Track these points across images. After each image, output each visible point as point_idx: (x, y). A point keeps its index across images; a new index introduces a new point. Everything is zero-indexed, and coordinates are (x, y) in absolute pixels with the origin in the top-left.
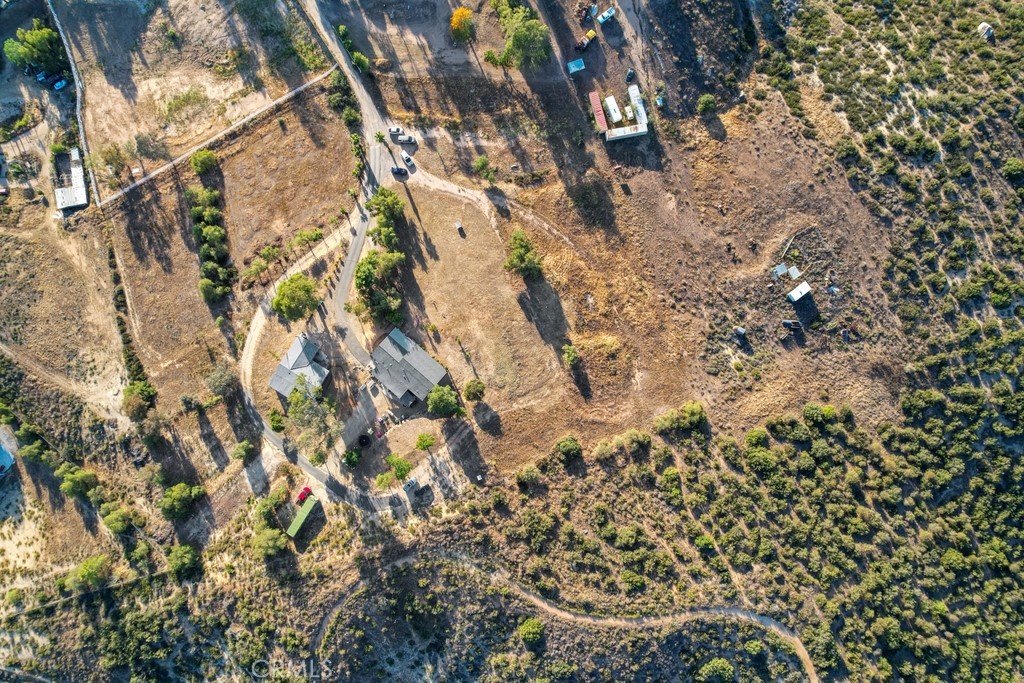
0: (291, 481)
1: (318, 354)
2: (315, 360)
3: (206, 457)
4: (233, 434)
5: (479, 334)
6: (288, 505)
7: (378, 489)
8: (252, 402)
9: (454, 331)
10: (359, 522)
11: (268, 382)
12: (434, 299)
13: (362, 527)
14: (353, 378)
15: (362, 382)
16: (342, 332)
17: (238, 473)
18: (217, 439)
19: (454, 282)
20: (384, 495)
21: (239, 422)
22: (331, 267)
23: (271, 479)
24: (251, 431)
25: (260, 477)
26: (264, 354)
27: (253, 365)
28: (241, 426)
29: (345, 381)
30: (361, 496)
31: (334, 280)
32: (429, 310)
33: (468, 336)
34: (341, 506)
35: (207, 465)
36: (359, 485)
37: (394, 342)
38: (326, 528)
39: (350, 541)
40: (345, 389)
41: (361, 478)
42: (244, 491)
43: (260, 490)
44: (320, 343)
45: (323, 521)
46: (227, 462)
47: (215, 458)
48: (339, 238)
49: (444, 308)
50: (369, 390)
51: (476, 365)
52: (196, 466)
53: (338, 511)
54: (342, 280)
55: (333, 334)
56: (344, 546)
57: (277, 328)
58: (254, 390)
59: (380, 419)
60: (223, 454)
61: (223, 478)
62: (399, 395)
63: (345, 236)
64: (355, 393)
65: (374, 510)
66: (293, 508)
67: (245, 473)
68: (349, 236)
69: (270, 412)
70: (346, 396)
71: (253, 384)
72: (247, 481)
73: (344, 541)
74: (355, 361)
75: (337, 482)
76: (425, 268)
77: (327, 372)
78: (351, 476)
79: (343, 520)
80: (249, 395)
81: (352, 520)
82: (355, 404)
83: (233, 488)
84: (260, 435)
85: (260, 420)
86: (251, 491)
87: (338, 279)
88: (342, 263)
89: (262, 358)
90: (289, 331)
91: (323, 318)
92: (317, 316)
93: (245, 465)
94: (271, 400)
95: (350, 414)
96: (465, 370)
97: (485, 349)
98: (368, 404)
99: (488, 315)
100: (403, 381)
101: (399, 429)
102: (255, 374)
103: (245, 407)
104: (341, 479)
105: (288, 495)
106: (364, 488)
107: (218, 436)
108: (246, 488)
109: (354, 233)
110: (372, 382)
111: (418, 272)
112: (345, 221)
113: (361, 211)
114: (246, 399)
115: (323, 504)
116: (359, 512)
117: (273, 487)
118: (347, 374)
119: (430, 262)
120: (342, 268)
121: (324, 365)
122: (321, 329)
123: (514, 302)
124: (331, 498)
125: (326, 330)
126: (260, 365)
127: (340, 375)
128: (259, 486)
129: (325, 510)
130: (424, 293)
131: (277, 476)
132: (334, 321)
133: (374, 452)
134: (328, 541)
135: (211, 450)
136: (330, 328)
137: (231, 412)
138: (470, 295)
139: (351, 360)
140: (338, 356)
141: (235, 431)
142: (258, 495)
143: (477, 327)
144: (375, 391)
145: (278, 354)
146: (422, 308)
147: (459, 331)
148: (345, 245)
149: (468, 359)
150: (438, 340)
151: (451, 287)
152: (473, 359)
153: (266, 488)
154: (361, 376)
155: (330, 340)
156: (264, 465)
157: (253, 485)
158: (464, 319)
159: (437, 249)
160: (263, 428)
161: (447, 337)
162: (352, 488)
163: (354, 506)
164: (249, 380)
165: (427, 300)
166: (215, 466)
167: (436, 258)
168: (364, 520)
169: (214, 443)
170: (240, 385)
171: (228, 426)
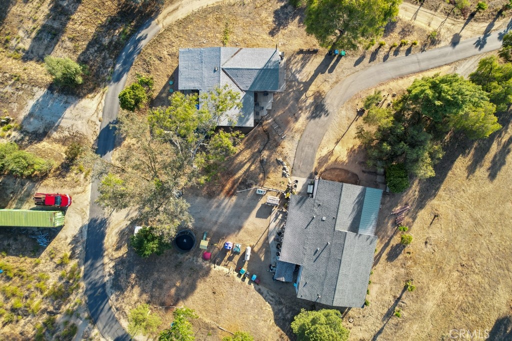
0: (66, 167)
1: (266, 94)
2: (256, 94)
3: (29, 25)
4: (84, 44)
5: (430, 305)
6: (28, 184)
7: (127, 309)
8: (143, 43)
9: (416, 270)
10: (64, 308)
11: (182, 48)
12: (441, 211)
13: (58, 317)
14: (264, 168)
15: (268, 185)
16: (319, 109)
17: (33, 83)
18: (64, 25)
19: (477, 223)
20: (124, 323)
21: (106, 41)
22: (394, 38)
23: (55, 135)
24: (104, 65)
25: (48, 118)
26: (218, 19)
27: (194, 14)
28: (101, 49)
29: (253, 158)
30: (104, 285)
31: (381, 55)
32: (424, 215)
33: (421, 294)
34: (73, 263)
35: (21, 34)
36: (117, 276)
37: (360, 203)
38: (25, 263)
39: (26, 314)
40: (241, 165)
41: (130, 270)
42: (15, 106)
43: (30, 128)
44: (284, 86)
45: (36, 251)
46: (41, 59)
47: (37, 39)
48: (435, 26)
49: (437, 233)
50: (262, 201)
51: (387, 330)
52: (9, 17)
53: (62, 264)
54: (388, 64)
55: (308, 98)
56: (14, 310)
57: (264, 14)
58: (161, 35)
59: (230, 243)
60: (49, 48)
61: (15, 66)
62: (285, 256)
63: (443, 31)
64: (245, 184)
65: (93, 319)
66: (28, 195)
67: (40, 93)
68: (446, 37)
69: (145, 76)
70: (232, 173)
71: (168, 29)
72: (31, 103)
73: (20, 305)
74: (291, 155)
75: (102, 236)
76: (471, 169)
77: (250, 123)
78: (124, 250)
79: (53, 281)
80: (150, 32)
81: (60, 296)
82: (230, 194)
83: (9, 89)
84: (106, 82)
85: (125, 70)
86: (22, 117)
87: (385, 58)
88: (408, 52)
89: (211, 19)
90: (272, 33)
91: (321, 69)
92: (317, 61)
93: (51, 88)
94: (161, 67)
95: (211, 195)
96: (372, 320)
97: (415, 327)
98: (241, 213)
99: (459, 297)
100: (309, 252)
101: (232, 283)
102: (182, 23)
103: (131, 37)
104: (111, 239)
105: (44, 176)
106: (118, 285)
107: (70, 25)
108: (21, 108)
109: (455, 41)
110: (276, 200)
111: (461, 164)
112: (462, 20)
113: (487, 33)
114: (143, 33)
115: (61, 234)
116: (77, 299)
117: (44, 144)
118: (265, 154)
119: (482, 172)
120: (402, 54)
121: (257, 114)
122: (303, 77)
123: (494, 318)
124: (75, 240)
125: (307, 85)
126: (201, 23)
127: (257, 146)
128: (35, 125)
129: (54, 243)
130: (441, 192)
131: (63, 141)
132: (325, 88)
133: (178, 266)
134: (8, 279)
135: (44, 26)
136: (313, 88)
137: (112, 23)
138: (472, 256)
139: (288, 147)
140: (282, 125)
141: (90, 45)
142: (21, 130)
143: (438, 295)
144: (266, 211)
145: (230, 37)
146: (421, 204)
147: (420, 276)
148: (433, 40)
149: (389, 315)
150: (392, 256)
151: (467, 223)
152: (393, 321)
153: (38, 136)
154: (275, 176)
155: (297, 99)
156: (67, 113)
157: (31, 115)
158: (439, 271)
159: (504, 168)
160: (118, 79)
161: (403, 265)
162: (108, 265)
163: (83, 284)
164: (170, 20)
165: (434, 202)
166: (26, 45)
167: (492, 176)
168: (70, 314)
169: (56, 25)
170: (158, 12)
171: (92, 30)
